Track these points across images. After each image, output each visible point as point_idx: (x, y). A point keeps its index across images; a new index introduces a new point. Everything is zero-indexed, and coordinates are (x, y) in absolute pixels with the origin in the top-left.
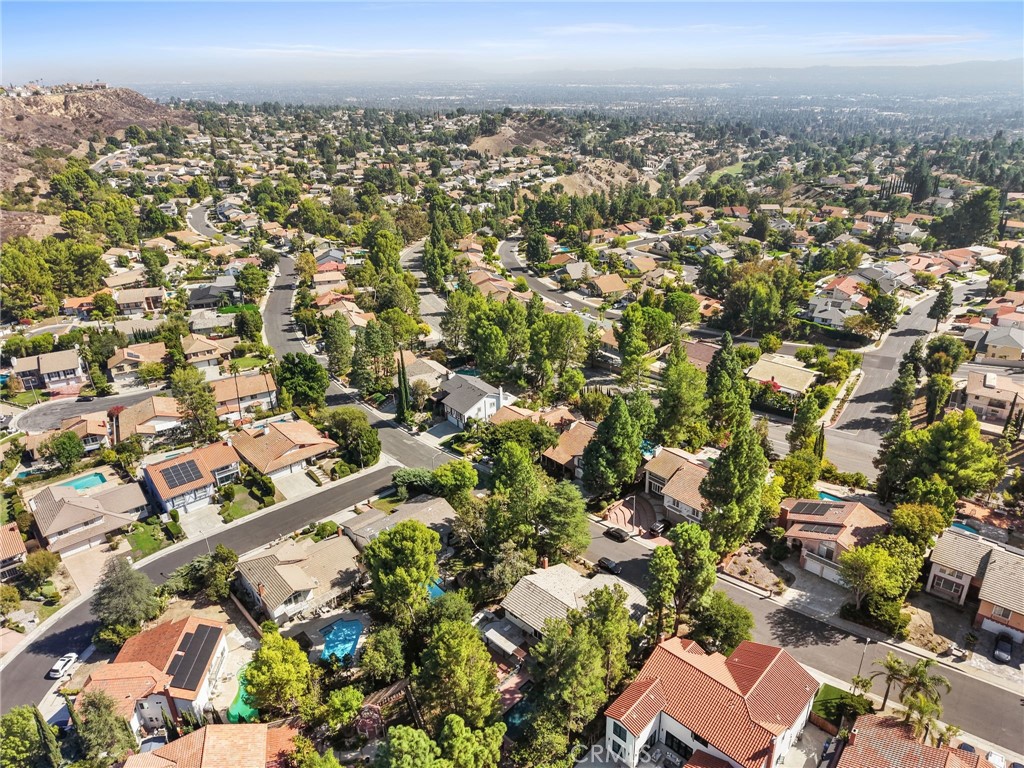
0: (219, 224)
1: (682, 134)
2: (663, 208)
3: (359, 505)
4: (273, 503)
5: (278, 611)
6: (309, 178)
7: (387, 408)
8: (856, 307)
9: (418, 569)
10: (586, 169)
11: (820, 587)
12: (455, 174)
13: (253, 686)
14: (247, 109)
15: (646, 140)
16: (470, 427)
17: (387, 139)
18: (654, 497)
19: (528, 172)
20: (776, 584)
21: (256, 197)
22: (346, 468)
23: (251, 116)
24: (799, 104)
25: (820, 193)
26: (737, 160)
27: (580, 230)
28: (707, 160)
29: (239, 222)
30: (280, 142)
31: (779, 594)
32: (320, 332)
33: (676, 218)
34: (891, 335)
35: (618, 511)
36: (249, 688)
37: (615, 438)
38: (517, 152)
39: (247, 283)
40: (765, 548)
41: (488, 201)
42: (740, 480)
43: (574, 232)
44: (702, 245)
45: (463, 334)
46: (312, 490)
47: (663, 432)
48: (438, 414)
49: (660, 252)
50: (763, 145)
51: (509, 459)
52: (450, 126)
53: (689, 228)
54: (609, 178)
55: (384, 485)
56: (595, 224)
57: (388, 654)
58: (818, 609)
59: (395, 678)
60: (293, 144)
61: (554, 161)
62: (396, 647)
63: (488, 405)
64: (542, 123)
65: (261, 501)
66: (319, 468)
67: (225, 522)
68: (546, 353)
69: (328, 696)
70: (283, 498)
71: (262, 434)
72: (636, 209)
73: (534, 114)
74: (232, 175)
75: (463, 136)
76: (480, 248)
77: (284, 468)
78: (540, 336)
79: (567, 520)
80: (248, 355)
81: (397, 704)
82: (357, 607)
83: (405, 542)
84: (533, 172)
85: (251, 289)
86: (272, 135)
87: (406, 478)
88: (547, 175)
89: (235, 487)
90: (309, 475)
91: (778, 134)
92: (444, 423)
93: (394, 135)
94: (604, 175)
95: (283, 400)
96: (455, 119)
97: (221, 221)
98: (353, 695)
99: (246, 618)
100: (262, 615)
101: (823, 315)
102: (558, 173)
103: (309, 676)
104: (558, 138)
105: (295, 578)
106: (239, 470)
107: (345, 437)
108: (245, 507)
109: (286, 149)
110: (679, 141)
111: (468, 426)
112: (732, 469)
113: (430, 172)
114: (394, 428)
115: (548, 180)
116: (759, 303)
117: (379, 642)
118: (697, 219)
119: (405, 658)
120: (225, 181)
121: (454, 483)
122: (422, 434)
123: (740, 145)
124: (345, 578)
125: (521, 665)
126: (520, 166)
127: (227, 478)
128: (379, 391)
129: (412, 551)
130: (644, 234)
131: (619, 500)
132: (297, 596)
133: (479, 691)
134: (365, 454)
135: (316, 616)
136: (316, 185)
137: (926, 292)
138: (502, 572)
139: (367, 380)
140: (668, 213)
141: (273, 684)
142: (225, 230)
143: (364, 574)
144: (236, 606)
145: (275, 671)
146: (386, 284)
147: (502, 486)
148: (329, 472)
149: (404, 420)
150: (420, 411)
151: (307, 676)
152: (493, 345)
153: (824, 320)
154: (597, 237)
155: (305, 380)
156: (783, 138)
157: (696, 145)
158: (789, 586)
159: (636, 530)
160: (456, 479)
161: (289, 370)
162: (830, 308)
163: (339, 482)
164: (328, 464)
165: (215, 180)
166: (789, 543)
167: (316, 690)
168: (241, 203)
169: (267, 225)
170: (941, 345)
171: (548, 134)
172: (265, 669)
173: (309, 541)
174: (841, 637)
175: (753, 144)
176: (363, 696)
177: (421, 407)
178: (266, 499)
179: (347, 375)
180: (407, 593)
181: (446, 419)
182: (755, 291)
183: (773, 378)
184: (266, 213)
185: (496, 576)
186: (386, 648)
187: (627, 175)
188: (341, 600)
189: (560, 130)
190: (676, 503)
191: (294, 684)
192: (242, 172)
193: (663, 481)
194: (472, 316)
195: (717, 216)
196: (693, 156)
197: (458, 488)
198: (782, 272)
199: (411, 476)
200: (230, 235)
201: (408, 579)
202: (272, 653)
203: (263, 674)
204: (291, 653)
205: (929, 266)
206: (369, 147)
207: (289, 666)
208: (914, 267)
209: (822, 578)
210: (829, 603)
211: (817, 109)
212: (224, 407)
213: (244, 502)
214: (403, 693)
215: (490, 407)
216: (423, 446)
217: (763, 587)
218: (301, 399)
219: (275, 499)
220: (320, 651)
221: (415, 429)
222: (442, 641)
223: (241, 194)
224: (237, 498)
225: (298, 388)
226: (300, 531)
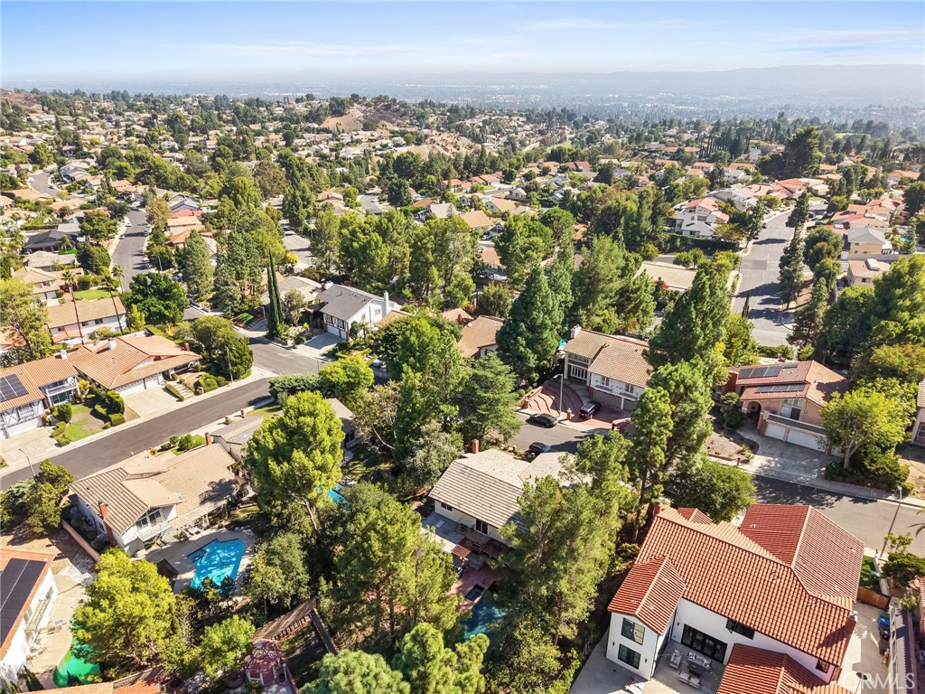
0: (64, 186)
1: (515, 118)
2: (513, 164)
3: (231, 417)
4: (122, 421)
5: (127, 537)
6: (160, 148)
7: (256, 327)
8: (719, 221)
9: (322, 453)
10: (433, 142)
11: (789, 452)
12: (309, 145)
13: (88, 630)
14: (94, 97)
15: (484, 122)
16: (356, 333)
17: (239, 118)
18: (575, 383)
19: (379, 142)
20: (740, 452)
21: (103, 162)
22: (212, 380)
23: (98, 102)
24: (609, 100)
25: (646, 156)
26: (565, 139)
27: (438, 181)
28: (541, 138)
29: (85, 182)
30: (129, 120)
31: (746, 462)
32: (176, 265)
33: (526, 171)
34: (754, 243)
35: (537, 399)
36: (81, 633)
37: (535, 313)
38: (366, 127)
39: (93, 225)
40: (714, 418)
41: (343, 166)
42: (703, 328)
43: (432, 182)
44: (555, 190)
45: (334, 255)
46: (172, 405)
47: (581, 312)
48: (316, 327)
49: (516, 198)
50: (586, 128)
51: (418, 337)
52: (301, 109)
53: (538, 180)
54: (455, 150)
55: (259, 396)
56: (452, 176)
57: (287, 568)
58: (797, 474)
59: (296, 599)
60: (142, 123)
61: (403, 134)
62: (297, 557)
63: (373, 313)
64: (388, 107)
65: (105, 418)
66: (180, 382)
67: (59, 445)
68: (431, 259)
69: (203, 633)
70: (135, 416)
71: (108, 349)
72: (489, 164)
73: (379, 99)
74: (77, 145)
75: (314, 116)
76: (341, 197)
77: (135, 382)
78: (425, 241)
79: (497, 397)
80: (92, 288)
81: (301, 634)
82: (236, 524)
83: (302, 419)
84: (384, 142)
85: (97, 231)
86: (120, 114)
87: (286, 383)
88: (398, 145)
89: (73, 408)
90: (167, 390)
91: (597, 120)
92: (323, 335)
93: (246, 115)
94: (450, 147)
95: (134, 318)
96: (305, 103)
97: (65, 183)
98: (241, 629)
99: (84, 550)
100: (107, 542)
101: (691, 228)
102: (408, 144)
103: (174, 611)
104: (403, 120)
105: (151, 494)
106: (77, 387)
107: (209, 349)
108: (85, 427)
109: (135, 126)
110: (513, 123)
111: (353, 332)
112: (694, 317)
113: (284, 143)
114: (265, 343)
115: (399, 149)
116: (630, 218)
117: (274, 553)
118: (545, 172)
119: (310, 572)
120: (70, 151)
121: (346, 380)
122: (299, 346)
123: (566, 127)
124: (221, 489)
125: (463, 568)
126: (372, 138)
127: (62, 397)
128: (246, 311)
129: (314, 428)
130: (498, 185)
131: (536, 387)
132: (154, 514)
133: (434, 594)
134: (235, 364)
135: (183, 539)
136: (168, 154)
137: (772, 213)
138: (426, 458)
139: (232, 298)
140: (517, 168)
141: (118, 624)
142: (69, 190)
143: (243, 485)
144: (71, 537)
145: (120, 605)
146: (246, 217)
147: (410, 370)
148: (192, 386)
149: (278, 334)
150: (294, 325)
151: (170, 610)
152: (373, 253)
153: (692, 233)
154: (454, 187)
155: (159, 299)
156: (602, 123)
157: (527, 127)
158: (755, 454)
159: (563, 415)
160: (348, 376)
161: (139, 291)
162: (696, 221)
163: (204, 396)
164: (190, 378)
165: (59, 150)
166: (745, 409)
167: (184, 628)
168: (88, 167)
169: (115, 184)
170: (820, 237)
171: (394, 116)
172: (105, 603)
173: (170, 454)
174: (834, 499)
175: (577, 126)
176: (254, 628)
177: (296, 322)
178: (114, 417)
179: (209, 301)
180: (309, 485)
181: (326, 331)
182: (625, 208)
183: (660, 278)
184: (114, 174)
185: (419, 463)
186: (283, 561)
187: (471, 148)
188: (215, 517)
189: (404, 114)
190: (606, 380)
191: (151, 622)
192: (89, 143)
193: (585, 362)
194: (345, 231)
195: (563, 170)
196: (526, 135)
197: (352, 386)
198: (647, 192)
199: (293, 381)
200: (76, 195)
201: (310, 465)
202: (115, 581)
203: (103, 611)
204: (145, 579)
205: (769, 192)
206: (220, 126)
207: (143, 597)
208: (757, 194)
209: (787, 442)
210: (805, 467)
211: (626, 105)
212: (62, 333)
213: (85, 421)
214: (308, 619)
215: (374, 313)
216: (302, 358)
217: (727, 456)
218: (155, 319)
219: (125, 416)
220: (189, 580)
221: (290, 343)
222: (374, 530)
223: (88, 160)
224: (74, 418)
225: (151, 308)
226: (159, 448)
